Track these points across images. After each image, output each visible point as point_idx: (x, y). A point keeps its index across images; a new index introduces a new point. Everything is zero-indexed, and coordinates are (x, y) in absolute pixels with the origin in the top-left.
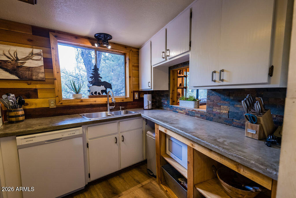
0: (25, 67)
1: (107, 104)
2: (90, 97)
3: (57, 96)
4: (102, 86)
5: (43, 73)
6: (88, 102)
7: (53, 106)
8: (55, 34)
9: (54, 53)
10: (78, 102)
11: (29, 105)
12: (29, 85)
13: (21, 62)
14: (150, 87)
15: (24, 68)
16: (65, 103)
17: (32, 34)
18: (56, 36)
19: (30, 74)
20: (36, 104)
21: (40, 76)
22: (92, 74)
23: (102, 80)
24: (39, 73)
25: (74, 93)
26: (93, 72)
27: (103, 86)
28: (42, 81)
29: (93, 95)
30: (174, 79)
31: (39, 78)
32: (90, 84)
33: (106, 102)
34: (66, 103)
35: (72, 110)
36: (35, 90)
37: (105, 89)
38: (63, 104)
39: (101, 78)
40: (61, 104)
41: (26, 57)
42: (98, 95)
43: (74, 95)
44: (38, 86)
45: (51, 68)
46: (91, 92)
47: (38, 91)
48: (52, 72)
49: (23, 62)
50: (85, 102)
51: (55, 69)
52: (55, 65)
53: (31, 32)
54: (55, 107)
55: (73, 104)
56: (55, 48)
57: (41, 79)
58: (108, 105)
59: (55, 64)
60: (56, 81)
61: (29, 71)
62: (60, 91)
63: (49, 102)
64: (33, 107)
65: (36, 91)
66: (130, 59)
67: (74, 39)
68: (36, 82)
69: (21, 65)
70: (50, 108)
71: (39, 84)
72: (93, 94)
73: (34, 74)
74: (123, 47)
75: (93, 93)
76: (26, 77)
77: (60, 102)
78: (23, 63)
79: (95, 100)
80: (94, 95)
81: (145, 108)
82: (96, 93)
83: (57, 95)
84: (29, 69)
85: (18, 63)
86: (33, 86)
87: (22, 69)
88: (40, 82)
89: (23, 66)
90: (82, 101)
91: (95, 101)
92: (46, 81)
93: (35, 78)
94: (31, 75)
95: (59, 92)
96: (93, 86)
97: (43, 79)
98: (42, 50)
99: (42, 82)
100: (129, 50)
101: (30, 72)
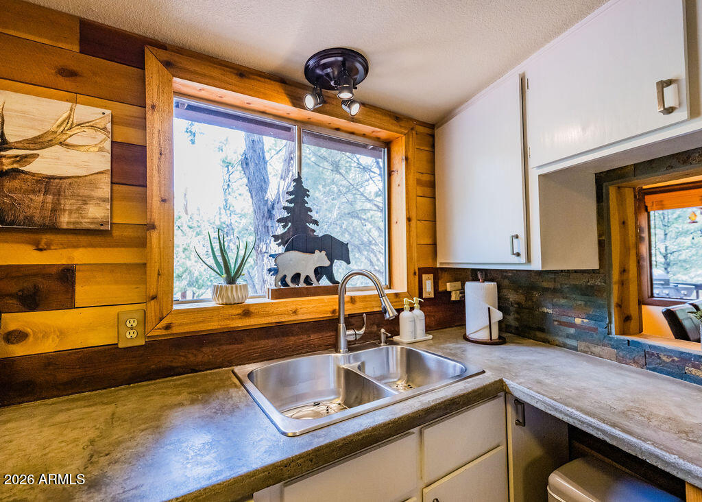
0: (33, 175)
1: (338, 320)
2: (277, 294)
3: (154, 298)
4: (317, 252)
5: (104, 200)
6: (268, 315)
7: (132, 337)
8: (165, 55)
9: (158, 126)
10: (231, 318)
11: (31, 339)
12: (41, 250)
13: (17, 156)
14: (518, 255)
15: (25, 181)
16: (180, 325)
17: (76, 48)
18: (168, 64)
19: (49, 206)
20: (62, 334)
21: (90, 215)
22: (285, 208)
23: (319, 232)
24: (86, 200)
25: (221, 281)
26: (290, 201)
27: (323, 253)
28: (97, 234)
29: (288, 287)
30: (624, 223)
31: (85, 224)
32: (279, 245)
33: (334, 312)
34: (187, 324)
35: (206, 353)
36: (63, 270)
37: (327, 263)
38: (176, 330)
39: (316, 222)
40: (168, 327)
41: (39, 137)
42: (302, 285)
43: (217, 290)
44: (79, 256)
45: (140, 181)
46: (280, 275)
47: (78, 275)
48: (144, 199)
49: (26, 156)
50: (258, 315)
51: (155, 187)
52: (155, 172)
53: (77, 42)
54: (142, 342)
55: (213, 325)
56: (160, 105)
57: (92, 227)
58: (342, 326)
59: (155, 167)
60: (154, 235)
61: (46, 193)
62: (166, 275)
63: (119, 322)
64: (48, 346)
65: (67, 275)
66: (409, 157)
67: (234, 79)
68: (71, 238)
69: (15, 166)
70: (120, 346)
71: (84, 247)
72: (285, 284)
73: (67, 204)
74: (388, 118)
75: (288, 280)
76: (29, 219)
77: (164, 323)
78: (23, 159)
79: (293, 307)
80: (292, 285)
81: (473, 336)
82: (296, 277)
83: (152, 293)
84: (47, 183)
85: (4, 156)
86: (55, 257)
87: (16, 183)
88: (90, 238)
89: (23, 172)
90: (247, 313)
91: (295, 312)
92: (116, 233)
93: (68, 223)
94: (54, 210)
95: (161, 280)
96: (288, 253)
97: (102, 228)
98: (108, 112)
99: (98, 239)
100: (405, 128)
101: (50, 198)
